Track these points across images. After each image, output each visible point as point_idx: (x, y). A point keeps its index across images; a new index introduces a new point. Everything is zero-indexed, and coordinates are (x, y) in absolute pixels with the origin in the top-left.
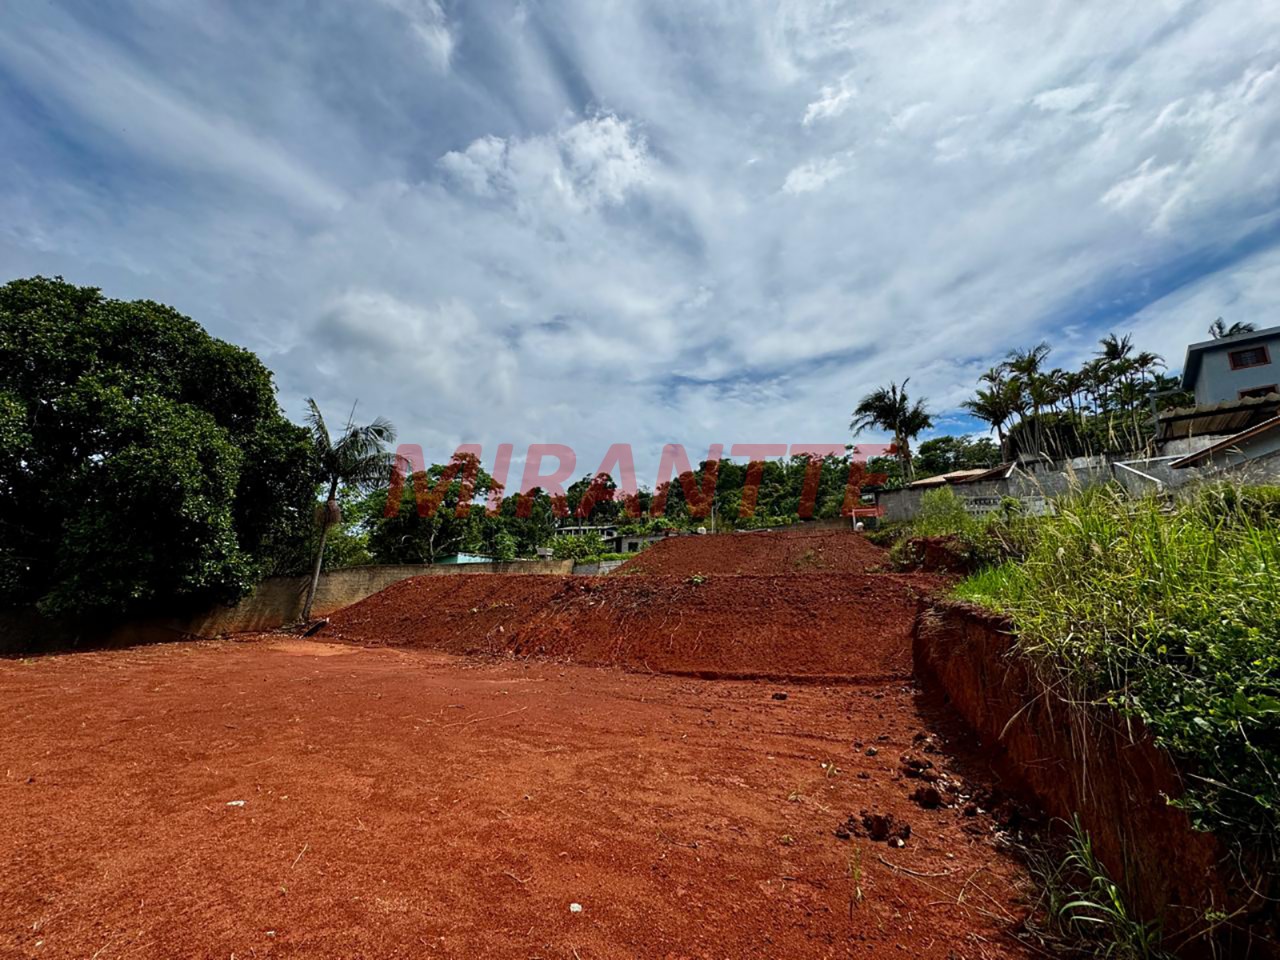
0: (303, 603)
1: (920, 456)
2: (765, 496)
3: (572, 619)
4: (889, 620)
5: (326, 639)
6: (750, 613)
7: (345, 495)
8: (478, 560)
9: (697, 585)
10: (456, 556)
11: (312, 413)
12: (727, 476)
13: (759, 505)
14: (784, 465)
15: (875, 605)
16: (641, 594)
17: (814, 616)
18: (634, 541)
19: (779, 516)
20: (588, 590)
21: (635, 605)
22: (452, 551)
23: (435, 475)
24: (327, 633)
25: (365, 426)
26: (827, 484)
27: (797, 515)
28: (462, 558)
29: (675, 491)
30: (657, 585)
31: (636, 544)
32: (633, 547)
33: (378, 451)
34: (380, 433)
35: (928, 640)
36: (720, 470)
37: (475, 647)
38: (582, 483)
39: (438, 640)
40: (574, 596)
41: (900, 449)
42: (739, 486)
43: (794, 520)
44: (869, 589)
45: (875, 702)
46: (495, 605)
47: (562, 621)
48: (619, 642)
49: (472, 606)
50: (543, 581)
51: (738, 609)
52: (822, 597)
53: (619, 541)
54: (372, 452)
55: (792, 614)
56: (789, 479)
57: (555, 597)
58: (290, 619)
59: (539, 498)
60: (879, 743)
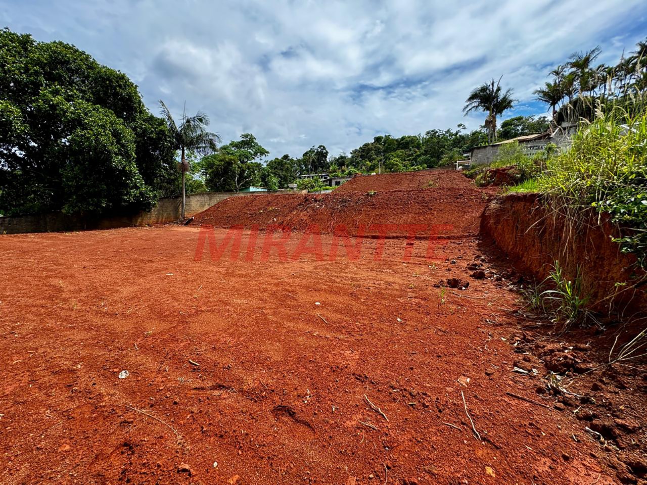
0: (180, 210)
1: (501, 129)
2: (409, 156)
3: (308, 214)
4: (470, 210)
6: (398, 209)
7: (189, 157)
8: (260, 190)
9: (371, 196)
10: (249, 188)
12: (389, 145)
13: (405, 160)
14: (421, 138)
15: (464, 203)
16: (343, 201)
17: (431, 209)
18: (338, 180)
19: (416, 166)
20: (316, 201)
21: (339, 206)
23: (233, 147)
24: (194, 224)
25: (192, 117)
26: (444, 147)
27: (426, 165)
28: (252, 189)
29: (360, 154)
30: (350, 197)
31: (339, 182)
32: (337, 183)
33: (202, 131)
34: (201, 120)
35: (490, 216)
36: (385, 142)
37: (263, 228)
38: (310, 151)
39: (246, 226)
40: (309, 204)
41: (490, 123)
42: (395, 150)
43: (424, 168)
44: (462, 195)
45: (457, 246)
46: (271, 209)
47: (304, 216)
48: (332, 224)
49: (260, 209)
50: (293, 197)
51: (392, 207)
52: (436, 200)
53: (330, 181)
54: (199, 132)
55: (419, 208)
56: (423, 145)
57: (299, 205)
59: (288, 160)
60: (458, 259)
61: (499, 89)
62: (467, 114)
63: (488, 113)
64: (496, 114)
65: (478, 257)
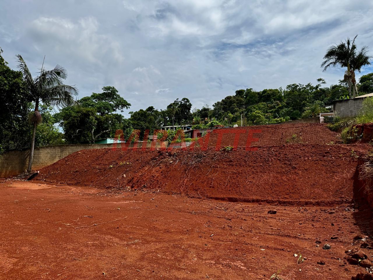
0: (27, 163)
1: (360, 84)
2: (271, 108)
3: (161, 170)
4: (339, 170)
5: (38, 181)
6: (257, 166)
9: (228, 152)
10: (106, 140)
11: (20, 63)
12: (250, 98)
13: (267, 112)
14: (282, 91)
15: (332, 162)
16: (198, 156)
17: (295, 168)
19: (278, 118)
20: (170, 155)
21: (194, 162)
22: (105, 137)
24: (39, 178)
26: (306, 100)
27: (288, 117)
28: (109, 141)
29: (222, 106)
30: (206, 152)
31: (201, 134)
32: (199, 135)
33: (59, 84)
34: (59, 74)
35: (364, 181)
36: (247, 95)
37: (111, 185)
38: (174, 104)
39: (92, 182)
40: (162, 158)
41: (349, 78)
42: (257, 102)
43: (286, 120)
44: (328, 152)
45: (329, 215)
46: (121, 164)
47: (155, 172)
48: (185, 182)
49: (110, 164)
50: (151, 151)
51: (250, 164)
52: (300, 157)
55: (282, 167)
56: (285, 98)
58: (22, 171)
59: (153, 112)
60: (332, 242)
61: (354, 47)
62: (325, 69)
63: (346, 68)
64: (354, 70)
65: (358, 238)
